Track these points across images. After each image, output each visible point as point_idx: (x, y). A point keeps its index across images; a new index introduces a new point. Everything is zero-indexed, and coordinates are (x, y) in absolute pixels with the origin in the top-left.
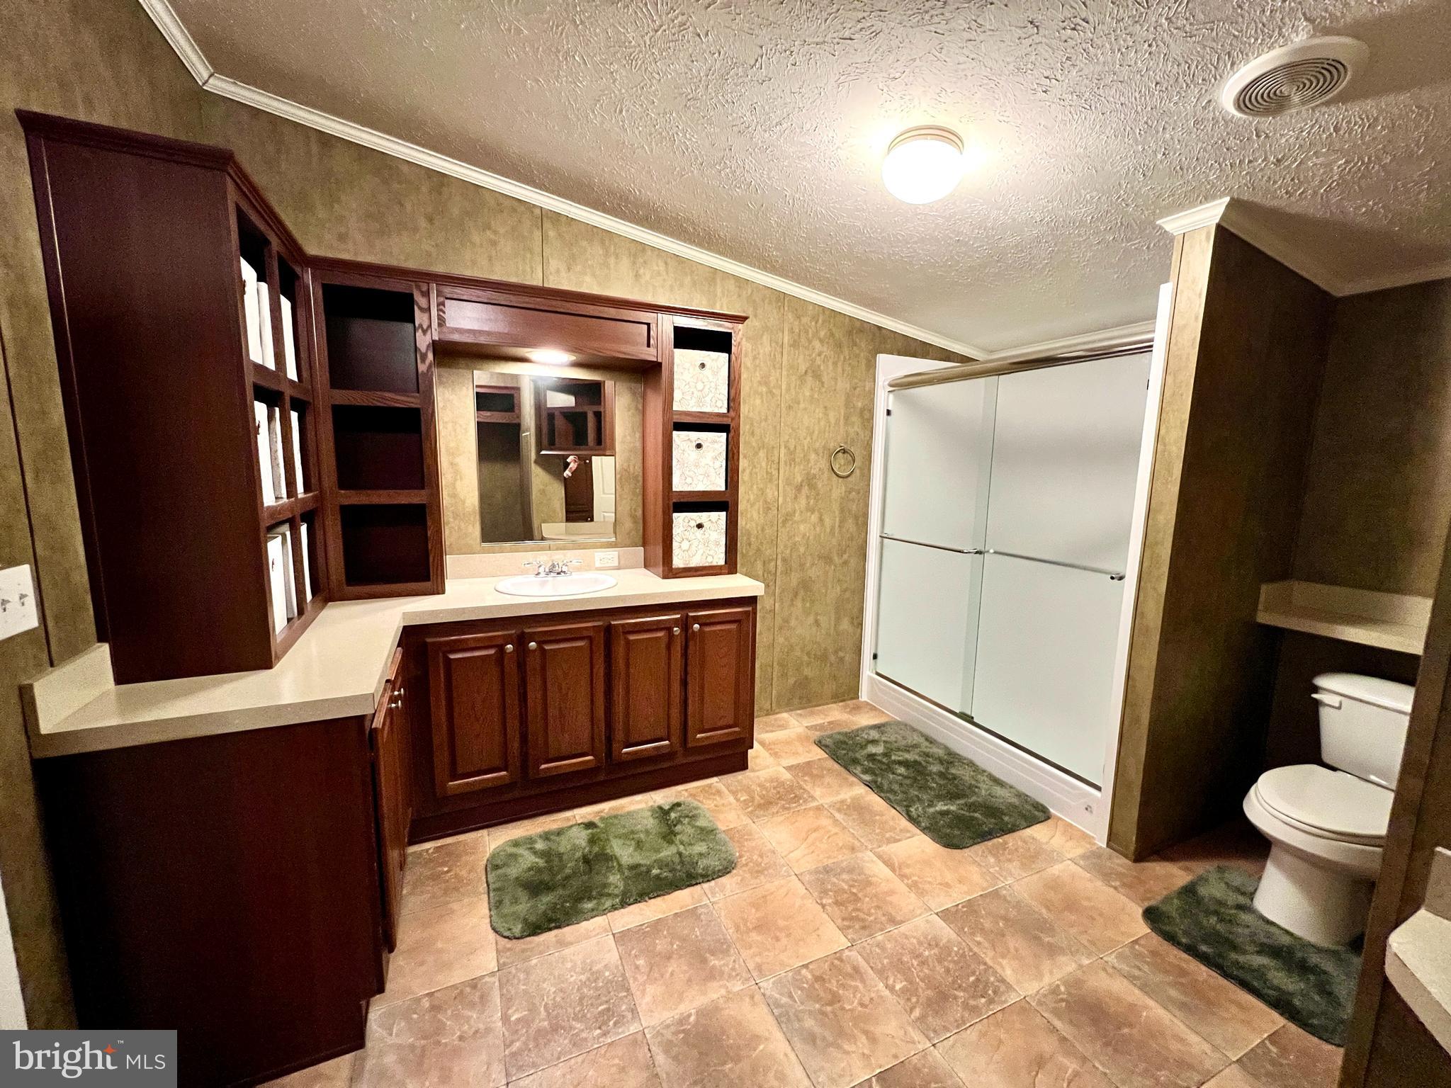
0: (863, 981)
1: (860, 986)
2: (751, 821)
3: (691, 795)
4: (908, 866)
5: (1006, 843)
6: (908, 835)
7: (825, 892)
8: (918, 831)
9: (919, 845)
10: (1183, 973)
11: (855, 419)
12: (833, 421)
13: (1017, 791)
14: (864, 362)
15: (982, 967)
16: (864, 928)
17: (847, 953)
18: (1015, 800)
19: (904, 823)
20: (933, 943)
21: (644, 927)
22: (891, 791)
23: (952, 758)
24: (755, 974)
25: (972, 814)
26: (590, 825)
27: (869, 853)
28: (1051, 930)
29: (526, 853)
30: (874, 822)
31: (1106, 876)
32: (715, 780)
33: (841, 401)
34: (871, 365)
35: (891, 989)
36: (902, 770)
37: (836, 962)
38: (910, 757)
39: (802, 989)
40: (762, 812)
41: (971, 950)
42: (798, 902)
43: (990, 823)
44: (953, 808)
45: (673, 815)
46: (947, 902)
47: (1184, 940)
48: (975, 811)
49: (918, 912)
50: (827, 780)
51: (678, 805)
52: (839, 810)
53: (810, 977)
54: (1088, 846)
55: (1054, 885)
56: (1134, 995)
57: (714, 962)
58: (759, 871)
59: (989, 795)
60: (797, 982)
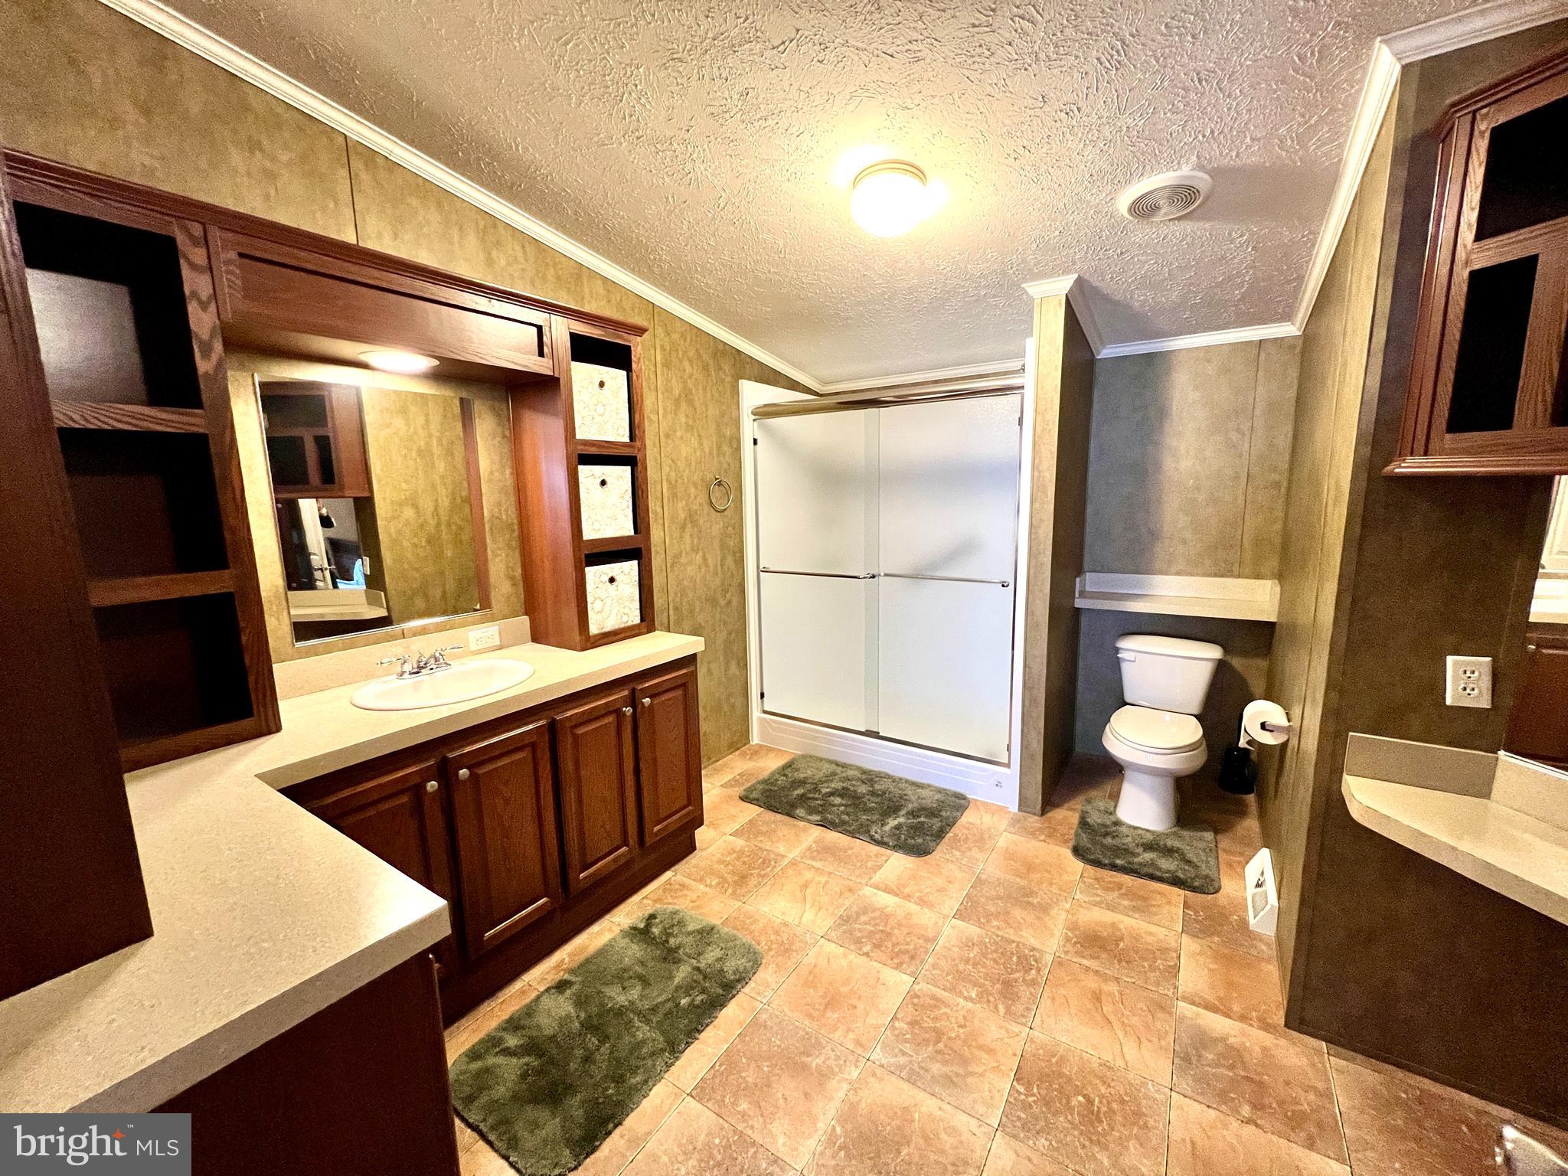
0: (947, 1006)
1: (948, 1010)
2: (740, 903)
3: (655, 901)
4: (904, 886)
5: (956, 835)
6: (884, 858)
7: (858, 941)
8: (889, 852)
9: (898, 863)
10: (1120, 886)
11: (726, 448)
12: (707, 451)
13: (935, 787)
14: (728, 387)
15: (1014, 945)
16: (912, 958)
17: (917, 987)
18: (938, 796)
19: (874, 849)
20: (969, 944)
21: (717, 1068)
22: (844, 823)
23: (870, 777)
24: (859, 1051)
25: (918, 820)
26: (561, 986)
27: (867, 888)
28: (1032, 893)
29: (501, 1060)
30: (850, 857)
31: (1033, 834)
32: (668, 874)
33: (713, 427)
34: (735, 392)
35: (968, 999)
36: (837, 800)
37: (916, 1001)
38: (836, 785)
39: (906, 1041)
40: (744, 890)
41: (998, 936)
42: (844, 962)
43: (936, 824)
44: (902, 820)
45: (656, 931)
46: (952, 905)
47: (1107, 862)
48: (919, 817)
49: (941, 923)
50: (780, 833)
51: (652, 917)
52: (813, 859)
53: (905, 1026)
54: (1007, 816)
55: (1010, 856)
56: (1108, 917)
57: (814, 1062)
58: (787, 950)
59: (919, 798)
60: (900, 1037)
